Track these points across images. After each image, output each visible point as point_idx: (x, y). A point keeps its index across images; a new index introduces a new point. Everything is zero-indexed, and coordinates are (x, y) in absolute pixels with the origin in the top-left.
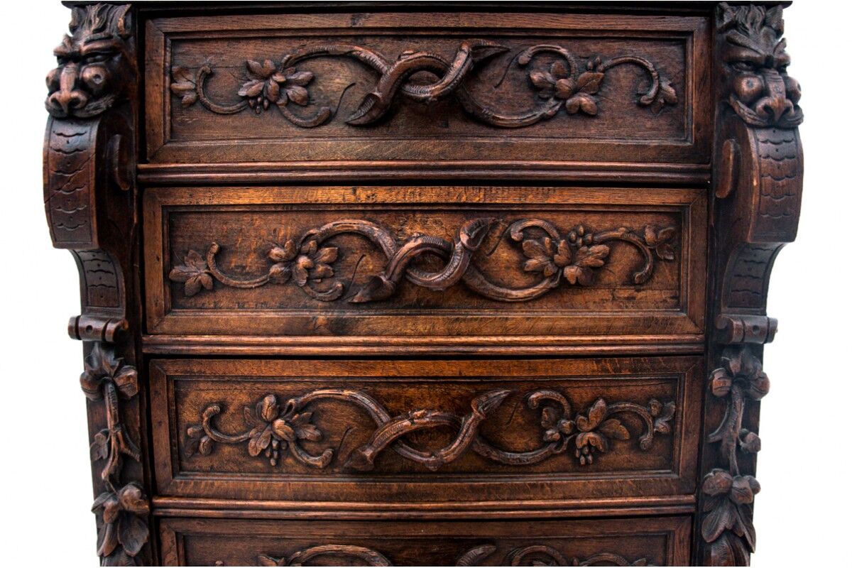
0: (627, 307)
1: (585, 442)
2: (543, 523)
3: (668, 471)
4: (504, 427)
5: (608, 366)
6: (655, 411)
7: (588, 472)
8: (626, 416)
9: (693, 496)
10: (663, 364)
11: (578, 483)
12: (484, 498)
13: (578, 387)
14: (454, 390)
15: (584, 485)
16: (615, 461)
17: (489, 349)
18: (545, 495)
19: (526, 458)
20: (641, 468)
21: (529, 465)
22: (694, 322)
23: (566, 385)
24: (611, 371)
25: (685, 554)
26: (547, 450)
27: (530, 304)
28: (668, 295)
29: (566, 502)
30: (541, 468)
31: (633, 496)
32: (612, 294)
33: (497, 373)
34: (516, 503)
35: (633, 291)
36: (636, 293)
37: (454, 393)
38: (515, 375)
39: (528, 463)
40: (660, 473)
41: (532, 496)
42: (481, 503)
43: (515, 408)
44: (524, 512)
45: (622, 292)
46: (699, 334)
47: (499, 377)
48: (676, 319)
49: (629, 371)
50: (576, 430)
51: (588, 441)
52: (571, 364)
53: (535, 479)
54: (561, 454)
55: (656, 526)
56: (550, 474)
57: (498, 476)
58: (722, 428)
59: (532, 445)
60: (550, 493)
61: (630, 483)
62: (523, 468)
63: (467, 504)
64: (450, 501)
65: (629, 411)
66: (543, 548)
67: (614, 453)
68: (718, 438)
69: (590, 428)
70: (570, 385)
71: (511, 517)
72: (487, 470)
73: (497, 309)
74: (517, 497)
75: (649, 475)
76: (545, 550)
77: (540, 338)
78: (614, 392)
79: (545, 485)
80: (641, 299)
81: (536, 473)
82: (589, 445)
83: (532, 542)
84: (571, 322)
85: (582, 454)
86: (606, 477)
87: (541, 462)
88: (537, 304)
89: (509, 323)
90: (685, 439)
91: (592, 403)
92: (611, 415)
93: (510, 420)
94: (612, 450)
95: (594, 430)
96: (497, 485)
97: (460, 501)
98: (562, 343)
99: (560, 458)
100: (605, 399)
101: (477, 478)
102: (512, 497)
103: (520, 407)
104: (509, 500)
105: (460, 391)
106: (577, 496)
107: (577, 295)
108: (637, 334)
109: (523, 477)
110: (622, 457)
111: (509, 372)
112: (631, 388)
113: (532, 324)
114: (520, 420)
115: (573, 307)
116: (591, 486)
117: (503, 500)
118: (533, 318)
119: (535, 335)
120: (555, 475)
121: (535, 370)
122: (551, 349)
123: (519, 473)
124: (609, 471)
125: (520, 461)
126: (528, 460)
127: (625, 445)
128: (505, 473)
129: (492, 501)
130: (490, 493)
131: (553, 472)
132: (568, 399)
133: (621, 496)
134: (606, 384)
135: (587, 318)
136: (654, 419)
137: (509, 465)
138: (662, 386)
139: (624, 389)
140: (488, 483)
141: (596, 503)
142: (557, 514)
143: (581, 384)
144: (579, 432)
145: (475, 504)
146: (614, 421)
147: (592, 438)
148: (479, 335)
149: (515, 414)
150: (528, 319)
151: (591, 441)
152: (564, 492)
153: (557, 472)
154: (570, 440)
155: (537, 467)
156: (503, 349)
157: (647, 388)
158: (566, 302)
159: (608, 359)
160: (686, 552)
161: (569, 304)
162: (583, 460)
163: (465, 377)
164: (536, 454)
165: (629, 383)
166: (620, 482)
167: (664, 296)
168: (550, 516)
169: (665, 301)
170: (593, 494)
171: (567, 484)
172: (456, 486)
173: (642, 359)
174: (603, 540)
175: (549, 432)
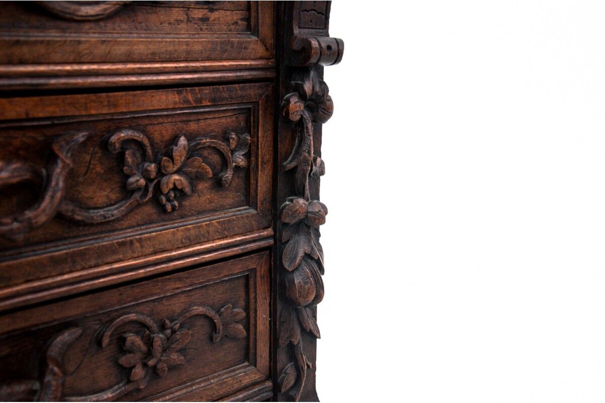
0: (201, 29)
1: (171, 186)
2: (133, 287)
3: (246, 207)
4: (81, 179)
5: (190, 97)
6: (233, 144)
7: (173, 220)
8: (205, 153)
9: (270, 229)
10: (239, 91)
11: (168, 233)
12: (68, 270)
13: (158, 124)
14: (17, 138)
15: (174, 234)
16: (198, 203)
17: (63, 81)
18: (135, 252)
19: (109, 213)
20: (222, 208)
21: (113, 221)
22: (265, 46)
23: (146, 122)
24: (192, 102)
25: (266, 290)
26: (132, 201)
27: (102, 24)
28: (240, 17)
29: (158, 257)
30: (126, 223)
31: (219, 239)
32: (187, 15)
33: (72, 111)
34: (106, 268)
35: (207, 10)
36: (209, 13)
37: (17, 143)
38: (93, 112)
39: (112, 218)
40: (240, 210)
41: (121, 256)
42: (66, 277)
43: (92, 154)
44: (115, 277)
45: (196, 11)
46: (270, 59)
47: (73, 117)
48: (250, 42)
49: (209, 101)
50: (161, 173)
51: (174, 184)
52: (153, 96)
53: (121, 236)
54: (147, 203)
55: (239, 266)
56: (136, 228)
57: (81, 239)
58: (295, 154)
59: (113, 196)
60: (140, 249)
61: (216, 224)
62: (108, 226)
63: (49, 281)
64: (27, 281)
65: (209, 147)
66: (133, 316)
67: (196, 194)
68: (293, 164)
69: (175, 169)
70: (150, 122)
71: (101, 285)
72: (66, 235)
73: (64, 30)
74: (105, 261)
75: (230, 214)
76: (136, 318)
77: (120, 66)
78: (193, 126)
79: (134, 241)
80: (214, 20)
81: (122, 229)
82: (175, 188)
83: (121, 312)
84: (151, 46)
85: (168, 200)
86: (192, 222)
87: (125, 216)
88: (110, 25)
89: (82, 47)
90: (262, 170)
91: (174, 140)
92: (192, 152)
93: (88, 170)
94: (195, 193)
95: (177, 172)
96: (81, 250)
97: (40, 279)
98: (144, 71)
99: (144, 208)
100: (185, 136)
101: (56, 246)
102: (100, 261)
103: (97, 153)
104: (97, 266)
105: (24, 139)
106: (167, 248)
107: (151, 14)
108: (215, 60)
109: (108, 236)
110: (204, 198)
111: (86, 109)
112: (209, 121)
113: (108, 48)
114: (99, 169)
115: (147, 29)
116: (179, 235)
117: (91, 267)
118: (109, 41)
119: (113, 63)
120: (143, 228)
121: (115, 106)
122: (134, 79)
123: (102, 232)
124: (192, 215)
125: (105, 218)
126: (113, 216)
127: (206, 185)
128: (86, 235)
129: (78, 271)
130: (74, 262)
131: (139, 225)
132: (149, 139)
133: (208, 241)
134: (185, 119)
135: (166, 42)
136: (233, 152)
137: (92, 225)
138: (236, 118)
139: (202, 123)
140: (72, 250)
141: (186, 252)
142: (150, 271)
143: (161, 120)
144: (163, 175)
145: (59, 278)
146: (195, 160)
147: (178, 180)
148: (49, 63)
149: (93, 162)
150: (103, 42)
151: (177, 183)
152: (154, 246)
153: (143, 225)
154: (155, 184)
155: (121, 222)
156: (80, 81)
157: (223, 120)
158: (140, 23)
159: (188, 88)
160: (266, 288)
161: (143, 24)
162: (169, 207)
163: (34, 119)
164: (121, 207)
165: (207, 116)
166: (206, 225)
167: (235, 18)
168: (143, 275)
169: (236, 23)
170: (182, 243)
171: (157, 236)
172: (33, 261)
173: (221, 87)
174: (190, 294)
175: (132, 180)
